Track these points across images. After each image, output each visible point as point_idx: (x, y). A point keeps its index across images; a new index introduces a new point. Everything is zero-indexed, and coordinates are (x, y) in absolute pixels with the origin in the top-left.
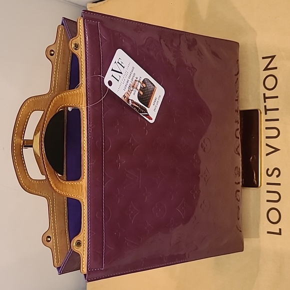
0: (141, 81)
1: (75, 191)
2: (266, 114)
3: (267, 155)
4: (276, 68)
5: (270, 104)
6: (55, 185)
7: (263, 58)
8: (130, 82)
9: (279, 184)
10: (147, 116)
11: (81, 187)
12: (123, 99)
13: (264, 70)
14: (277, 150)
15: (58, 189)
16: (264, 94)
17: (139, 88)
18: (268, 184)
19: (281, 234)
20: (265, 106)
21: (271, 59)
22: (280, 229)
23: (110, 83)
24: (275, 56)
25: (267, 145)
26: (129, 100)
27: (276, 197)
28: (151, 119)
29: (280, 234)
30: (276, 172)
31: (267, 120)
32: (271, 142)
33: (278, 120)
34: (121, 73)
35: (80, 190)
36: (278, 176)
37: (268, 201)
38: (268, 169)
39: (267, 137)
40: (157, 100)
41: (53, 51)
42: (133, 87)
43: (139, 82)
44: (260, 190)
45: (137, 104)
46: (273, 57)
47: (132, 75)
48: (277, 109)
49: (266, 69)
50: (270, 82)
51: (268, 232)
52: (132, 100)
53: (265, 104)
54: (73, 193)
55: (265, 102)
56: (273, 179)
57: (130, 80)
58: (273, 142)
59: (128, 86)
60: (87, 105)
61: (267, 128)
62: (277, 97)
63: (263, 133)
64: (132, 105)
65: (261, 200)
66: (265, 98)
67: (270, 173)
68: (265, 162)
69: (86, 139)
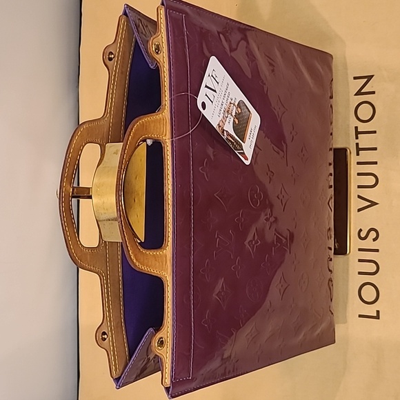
0: (236, 104)
1: (157, 265)
2: (358, 154)
3: (359, 210)
4: (373, 93)
5: (364, 141)
6: (135, 256)
7: (355, 78)
8: (224, 105)
9: (377, 251)
10: (243, 154)
11: (164, 259)
12: (217, 129)
13: (356, 95)
14: (373, 204)
15: (139, 262)
16: (356, 128)
17: (234, 114)
18: (360, 250)
19: (379, 319)
20: (357, 144)
21: (366, 80)
22: (378, 312)
23: (204, 105)
24: (373, 76)
25: (359, 197)
26: (224, 130)
27: (373, 268)
28: (246, 159)
29: (377, 317)
30: (373, 234)
31: (358, 163)
32: (366, 193)
33: (376, 163)
34: (215, 91)
35: (164, 263)
36: (375, 240)
37: (360, 273)
38: (361, 230)
39: (359, 187)
40: (253, 132)
41: (112, 54)
42: (228, 112)
43: (234, 105)
44: (348, 258)
45: (232, 137)
46: (370, 78)
47: (227, 94)
48: (375, 149)
49: (359, 93)
50: (365, 112)
51: (360, 316)
52: (227, 131)
53: (357, 141)
54: (156, 269)
55: (357, 138)
56: (368, 243)
57: (225, 101)
58: (368, 194)
59: (222, 111)
60: (172, 138)
61: (359, 174)
62: (375, 132)
63: (354, 181)
64: (227, 139)
65: (350, 272)
66: (357, 133)
67: (363, 235)
68: (357, 221)
69: (170, 187)
